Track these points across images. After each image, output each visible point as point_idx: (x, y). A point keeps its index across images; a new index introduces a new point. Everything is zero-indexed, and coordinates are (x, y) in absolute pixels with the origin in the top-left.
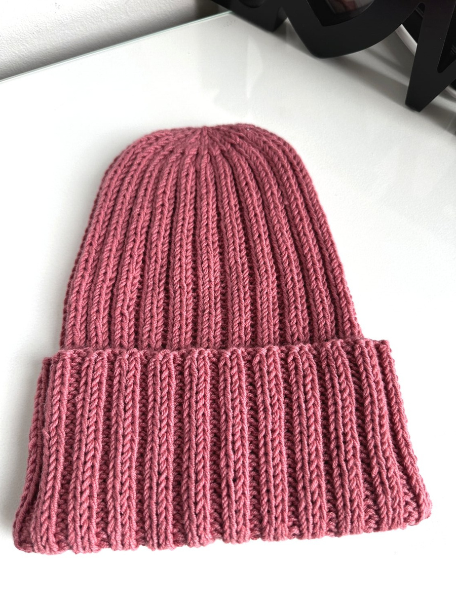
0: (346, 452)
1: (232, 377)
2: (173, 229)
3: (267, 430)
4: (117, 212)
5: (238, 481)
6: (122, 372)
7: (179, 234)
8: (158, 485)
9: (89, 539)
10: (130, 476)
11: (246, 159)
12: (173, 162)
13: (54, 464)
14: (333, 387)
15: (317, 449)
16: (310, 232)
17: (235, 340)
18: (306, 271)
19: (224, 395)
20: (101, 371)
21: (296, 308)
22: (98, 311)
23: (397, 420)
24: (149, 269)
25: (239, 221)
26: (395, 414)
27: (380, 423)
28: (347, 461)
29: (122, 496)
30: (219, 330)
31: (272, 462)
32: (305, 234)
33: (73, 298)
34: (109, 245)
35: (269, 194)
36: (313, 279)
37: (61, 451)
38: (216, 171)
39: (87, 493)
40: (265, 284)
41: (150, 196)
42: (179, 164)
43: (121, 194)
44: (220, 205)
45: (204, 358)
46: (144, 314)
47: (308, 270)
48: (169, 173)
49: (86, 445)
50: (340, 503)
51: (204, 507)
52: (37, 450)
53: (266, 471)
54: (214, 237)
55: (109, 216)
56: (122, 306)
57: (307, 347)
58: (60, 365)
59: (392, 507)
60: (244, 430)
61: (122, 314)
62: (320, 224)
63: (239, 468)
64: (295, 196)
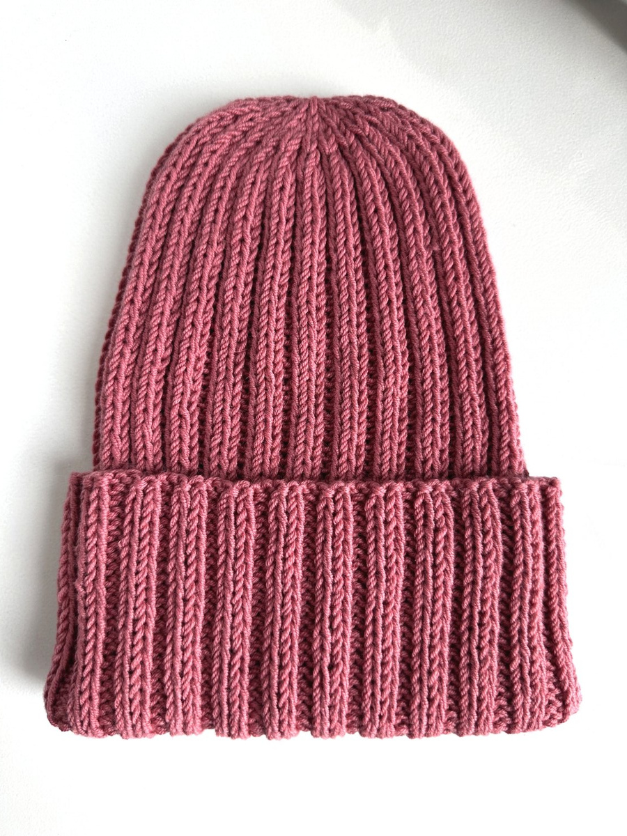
0: (481, 638)
1: (335, 527)
2: (258, 283)
3: (378, 603)
4: (172, 249)
5: (335, 669)
6: (182, 510)
7: (267, 293)
8: (231, 667)
9: (142, 727)
10: (193, 653)
11: (379, 165)
12: (261, 162)
13: (93, 631)
14: (475, 548)
15: (442, 631)
16: (468, 299)
17: (341, 465)
18: (454, 362)
19: (322, 551)
20: (152, 506)
21: (434, 420)
22: (145, 410)
23: (555, 593)
24: (220, 345)
25: (360, 274)
26: (552, 585)
27: (531, 602)
28: (480, 649)
29: (184, 679)
30: (319, 448)
31: (380, 646)
32: (459, 304)
33: (109, 388)
34: (160, 304)
35: (411, 231)
36: (463, 378)
37: (102, 614)
38: (328, 182)
39: (139, 672)
40: (391, 380)
41: (222, 222)
42: (270, 167)
43: (177, 218)
44: (331, 246)
45: (297, 497)
46: (213, 416)
47: (458, 363)
48: (253, 184)
49: (135, 609)
50: (464, 702)
51: (289, 699)
52: (68, 604)
53: (373, 657)
54: (320, 299)
55: (158, 254)
56: (181, 403)
57: (443, 487)
58: (94, 494)
59: (530, 710)
60: (347, 601)
61: (181, 416)
62: (485, 287)
63: (338, 652)
64: (451, 237)
